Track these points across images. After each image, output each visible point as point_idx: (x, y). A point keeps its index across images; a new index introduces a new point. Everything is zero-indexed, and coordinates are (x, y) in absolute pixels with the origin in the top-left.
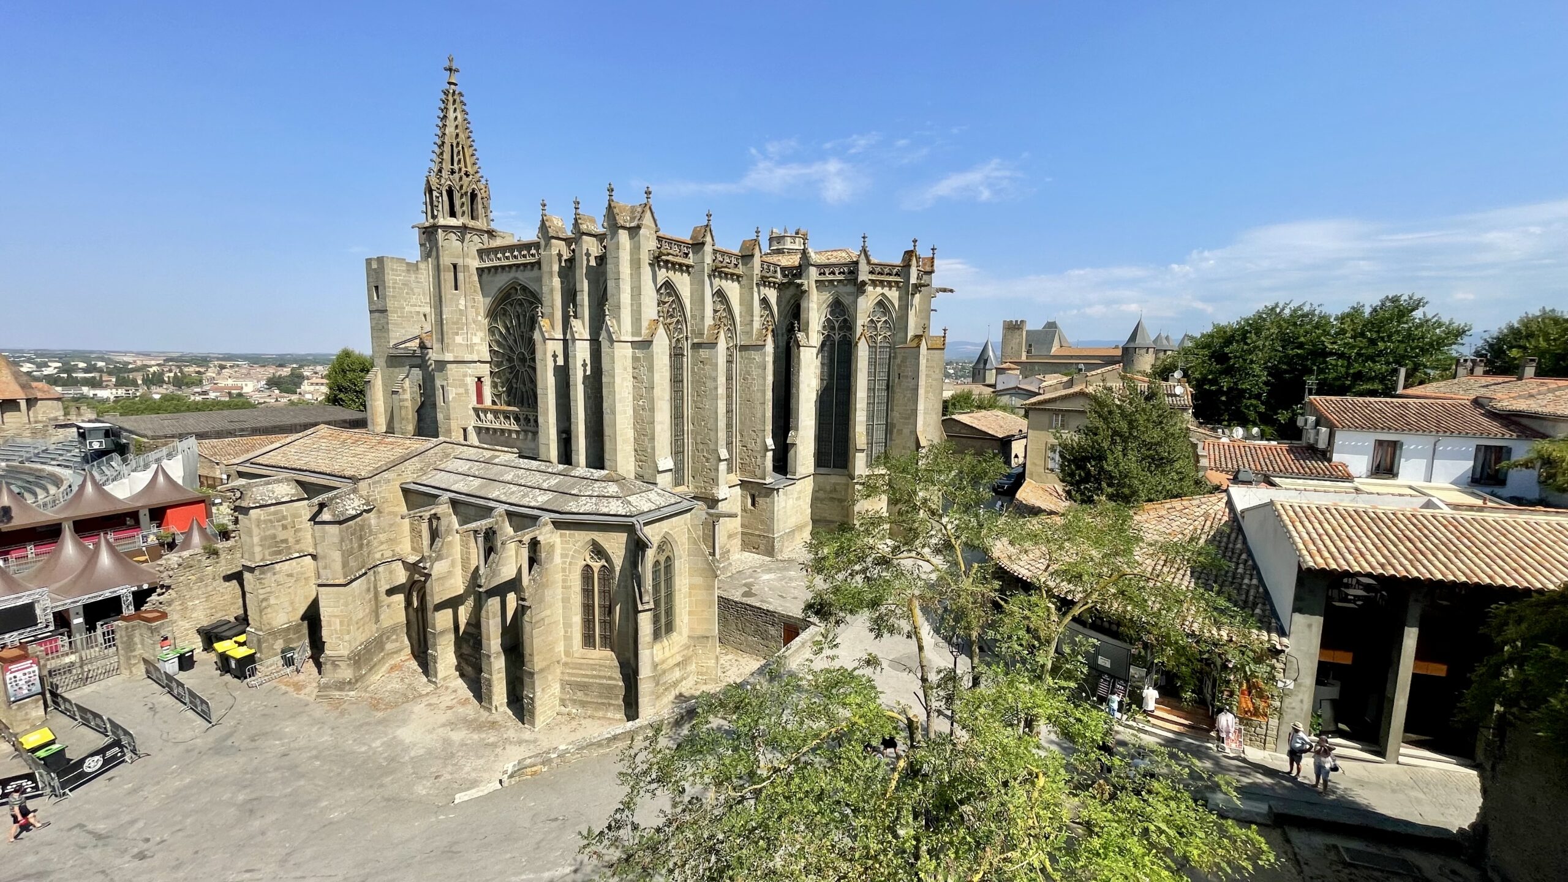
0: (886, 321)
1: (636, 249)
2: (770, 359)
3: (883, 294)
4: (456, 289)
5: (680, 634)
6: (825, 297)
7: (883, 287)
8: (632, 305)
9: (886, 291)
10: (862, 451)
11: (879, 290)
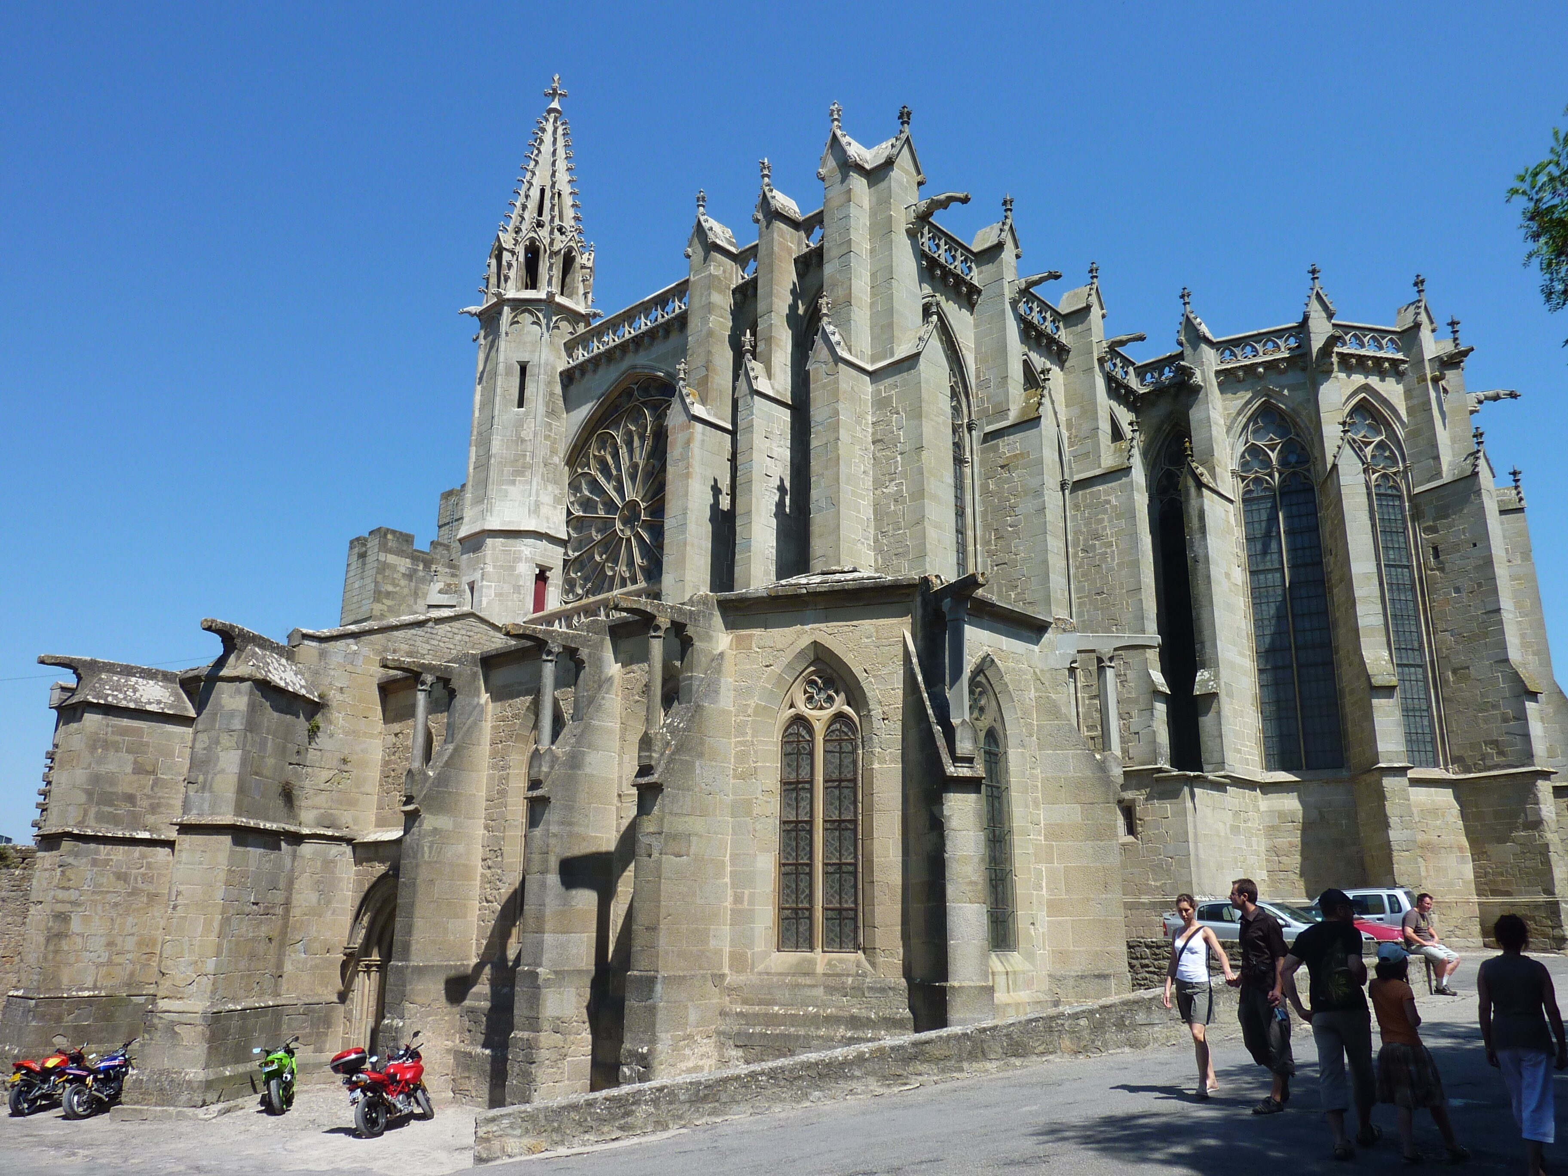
0: (1381, 446)
1: (883, 203)
2: (1142, 501)
3: (1366, 388)
4: (521, 404)
5: (1030, 956)
6: (1240, 403)
7: (1367, 372)
8: (872, 305)
9: (1374, 381)
10: (1388, 691)
11: (1359, 379)
